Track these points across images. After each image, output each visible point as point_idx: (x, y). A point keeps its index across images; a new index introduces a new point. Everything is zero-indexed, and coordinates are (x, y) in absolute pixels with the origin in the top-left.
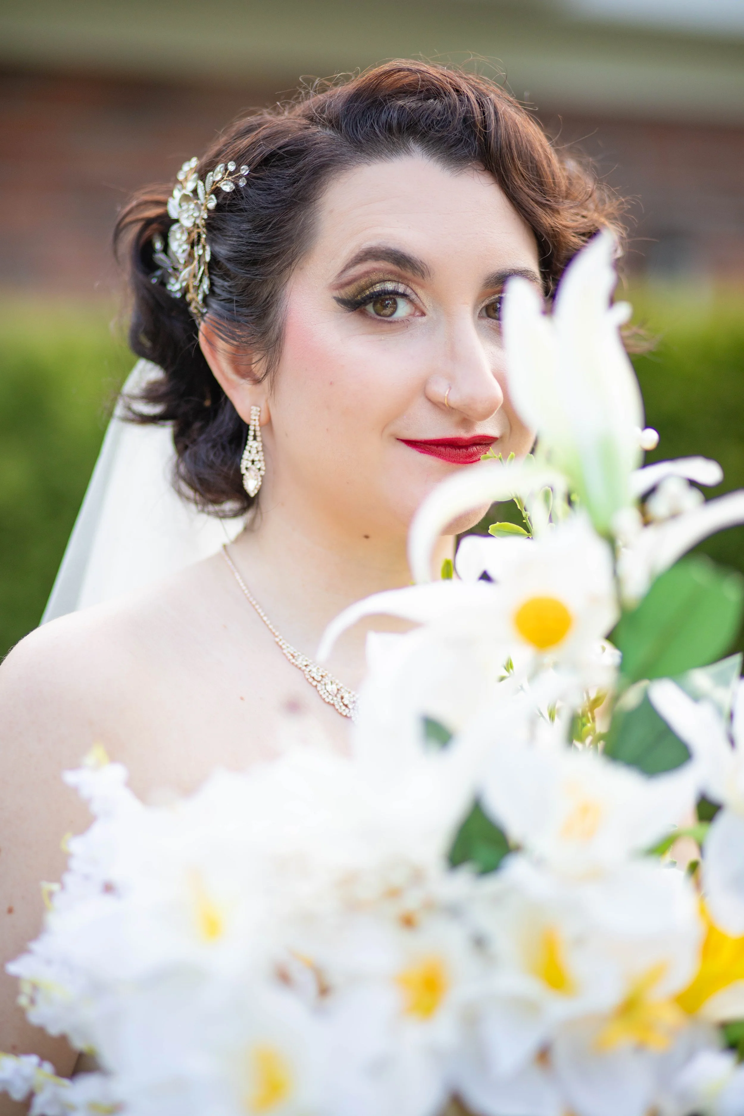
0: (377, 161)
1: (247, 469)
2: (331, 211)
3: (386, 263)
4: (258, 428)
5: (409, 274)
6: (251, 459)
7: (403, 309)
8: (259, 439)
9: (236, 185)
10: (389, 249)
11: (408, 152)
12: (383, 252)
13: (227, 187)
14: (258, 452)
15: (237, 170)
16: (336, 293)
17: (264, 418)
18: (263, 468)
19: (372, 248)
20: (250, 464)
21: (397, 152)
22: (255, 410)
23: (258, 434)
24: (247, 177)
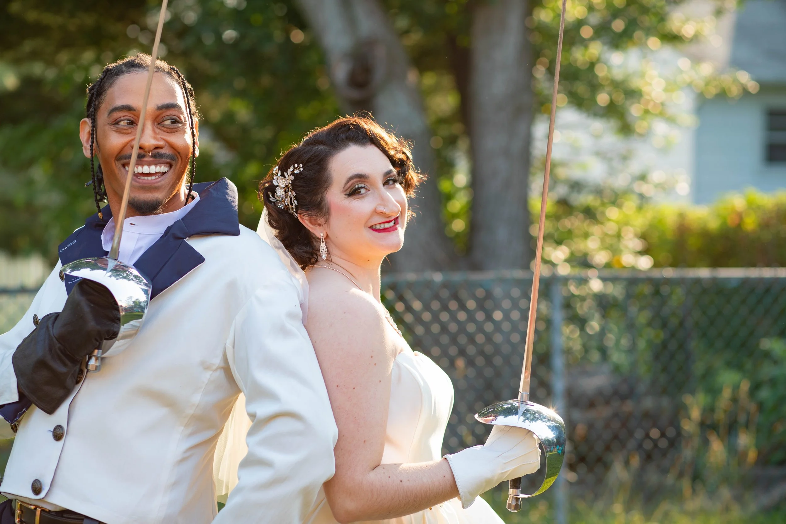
0: (342, 151)
1: (322, 252)
2: (334, 170)
3: (356, 179)
4: (324, 239)
5: (363, 180)
6: (322, 248)
7: (363, 191)
8: (324, 242)
9: (300, 170)
10: (356, 174)
11: (349, 146)
12: (354, 176)
13: (296, 172)
14: (324, 246)
15: (298, 166)
16: (345, 193)
17: (325, 236)
18: (327, 251)
19: (351, 177)
20: (322, 250)
21: (347, 147)
22: (322, 234)
23: (324, 241)
24: (302, 167)
